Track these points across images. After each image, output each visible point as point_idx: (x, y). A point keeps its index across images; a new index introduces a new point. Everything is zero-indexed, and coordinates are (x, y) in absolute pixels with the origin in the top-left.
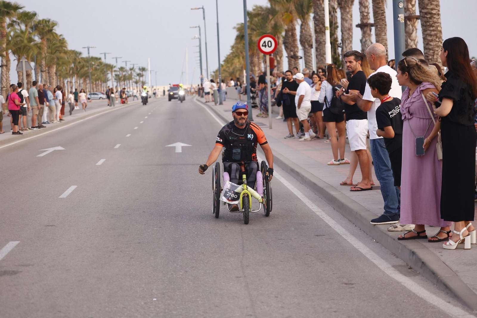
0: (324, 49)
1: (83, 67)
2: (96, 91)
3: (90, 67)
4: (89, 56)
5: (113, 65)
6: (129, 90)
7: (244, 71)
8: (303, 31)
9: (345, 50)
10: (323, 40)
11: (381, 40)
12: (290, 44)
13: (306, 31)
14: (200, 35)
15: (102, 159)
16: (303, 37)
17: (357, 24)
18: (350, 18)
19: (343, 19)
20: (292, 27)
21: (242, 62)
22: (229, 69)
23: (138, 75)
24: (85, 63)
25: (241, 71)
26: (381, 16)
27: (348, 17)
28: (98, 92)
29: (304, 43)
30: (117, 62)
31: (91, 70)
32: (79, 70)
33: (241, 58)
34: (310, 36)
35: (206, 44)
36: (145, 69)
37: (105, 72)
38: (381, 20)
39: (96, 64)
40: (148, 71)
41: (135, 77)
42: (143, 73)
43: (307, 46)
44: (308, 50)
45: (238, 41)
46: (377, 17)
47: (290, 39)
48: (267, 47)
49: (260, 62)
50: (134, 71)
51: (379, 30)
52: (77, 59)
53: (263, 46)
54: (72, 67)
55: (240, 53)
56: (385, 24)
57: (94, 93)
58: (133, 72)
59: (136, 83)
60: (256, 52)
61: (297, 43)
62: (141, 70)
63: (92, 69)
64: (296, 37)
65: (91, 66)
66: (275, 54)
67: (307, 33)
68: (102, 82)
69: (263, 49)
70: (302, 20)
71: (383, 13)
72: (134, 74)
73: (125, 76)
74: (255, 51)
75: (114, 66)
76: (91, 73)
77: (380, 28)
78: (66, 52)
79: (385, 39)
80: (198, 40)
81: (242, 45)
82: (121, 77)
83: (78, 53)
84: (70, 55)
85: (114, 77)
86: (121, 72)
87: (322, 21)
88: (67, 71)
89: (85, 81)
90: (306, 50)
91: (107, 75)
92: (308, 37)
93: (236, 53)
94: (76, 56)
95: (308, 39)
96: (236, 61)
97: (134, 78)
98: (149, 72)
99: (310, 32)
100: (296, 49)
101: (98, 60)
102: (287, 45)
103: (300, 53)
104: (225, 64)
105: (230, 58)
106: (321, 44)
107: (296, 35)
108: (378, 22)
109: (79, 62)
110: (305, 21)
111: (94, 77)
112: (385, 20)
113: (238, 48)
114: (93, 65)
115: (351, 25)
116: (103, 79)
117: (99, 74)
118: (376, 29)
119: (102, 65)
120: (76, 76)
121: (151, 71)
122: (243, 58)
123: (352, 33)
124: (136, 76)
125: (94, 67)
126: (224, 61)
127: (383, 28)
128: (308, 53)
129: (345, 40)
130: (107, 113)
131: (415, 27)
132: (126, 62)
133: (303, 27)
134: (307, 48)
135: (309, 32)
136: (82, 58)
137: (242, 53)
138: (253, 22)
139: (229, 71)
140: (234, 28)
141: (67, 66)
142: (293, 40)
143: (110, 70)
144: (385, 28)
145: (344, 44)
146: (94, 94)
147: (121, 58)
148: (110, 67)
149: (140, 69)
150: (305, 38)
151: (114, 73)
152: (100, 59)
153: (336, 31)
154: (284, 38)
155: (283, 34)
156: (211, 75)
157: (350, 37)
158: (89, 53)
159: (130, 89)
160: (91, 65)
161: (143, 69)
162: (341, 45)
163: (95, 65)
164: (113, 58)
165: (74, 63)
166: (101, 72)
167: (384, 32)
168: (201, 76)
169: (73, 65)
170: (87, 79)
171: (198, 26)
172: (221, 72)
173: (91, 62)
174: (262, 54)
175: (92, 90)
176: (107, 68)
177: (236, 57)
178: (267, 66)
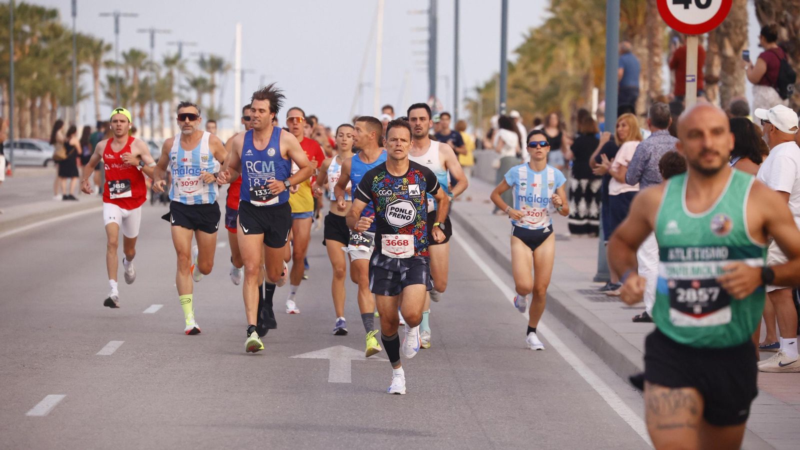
2: (33, 135)
3: (12, 43)
5: (101, 42)
6: (157, 139)
7: (595, 93)
21: (588, 58)
22: (536, 83)
23: (198, 83)
25: (582, 89)
28: (41, 139)
30: (117, 31)
31: (19, 53)
33: (584, 43)
36: (224, 66)
37: (70, 64)
39: (39, 34)
40: (234, 71)
41: (184, 92)
42: (213, 79)
48: (692, 6)
49: (656, 59)
50: (182, 68)
55: (582, 26)
57: (25, 140)
58: (176, 72)
60: (645, 22)
62: (209, 67)
63: (22, 49)
65: (16, 39)
66: (718, 31)
68: (58, 102)
72: (181, 79)
73: (144, 85)
74: (640, 20)
75: (106, 42)
76: (17, 64)
82: (132, 89)
86: (131, 71)
91: (78, 78)
93: (566, 24)
96: (565, 52)
97: (180, 96)
98: (238, 75)
101: (47, 18)
104: (520, 60)
105: (542, 42)
111: (26, 82)
114: (25, 35)
116: (60, 91)
117: (45, 70)
119: (62, 38)
122: (592, 41)
124: (188, 90)
125: (28, 42)
126: (519, 51)
130: (74, 222)
132: (152, 34)
137: (589, 24)
139: (534, 89)
143: (92, 58)
146: (23, 146)
147: (134, 15)
148: (90, 48)
149: (202, 63)
151: (103, 73)
152: (54, 14)
156: (466, 99)
159: (162, 135)
160: (20, 36)
161: (216, 65)
163: (32, 34)
164: (105, 15)
166: (56, 63)
172: (508, 90)
173: (17, 24)
174: (669, 29)
175: (16, 132)
176: (78, 52)
177: (567, 39)
178: (688, 78)
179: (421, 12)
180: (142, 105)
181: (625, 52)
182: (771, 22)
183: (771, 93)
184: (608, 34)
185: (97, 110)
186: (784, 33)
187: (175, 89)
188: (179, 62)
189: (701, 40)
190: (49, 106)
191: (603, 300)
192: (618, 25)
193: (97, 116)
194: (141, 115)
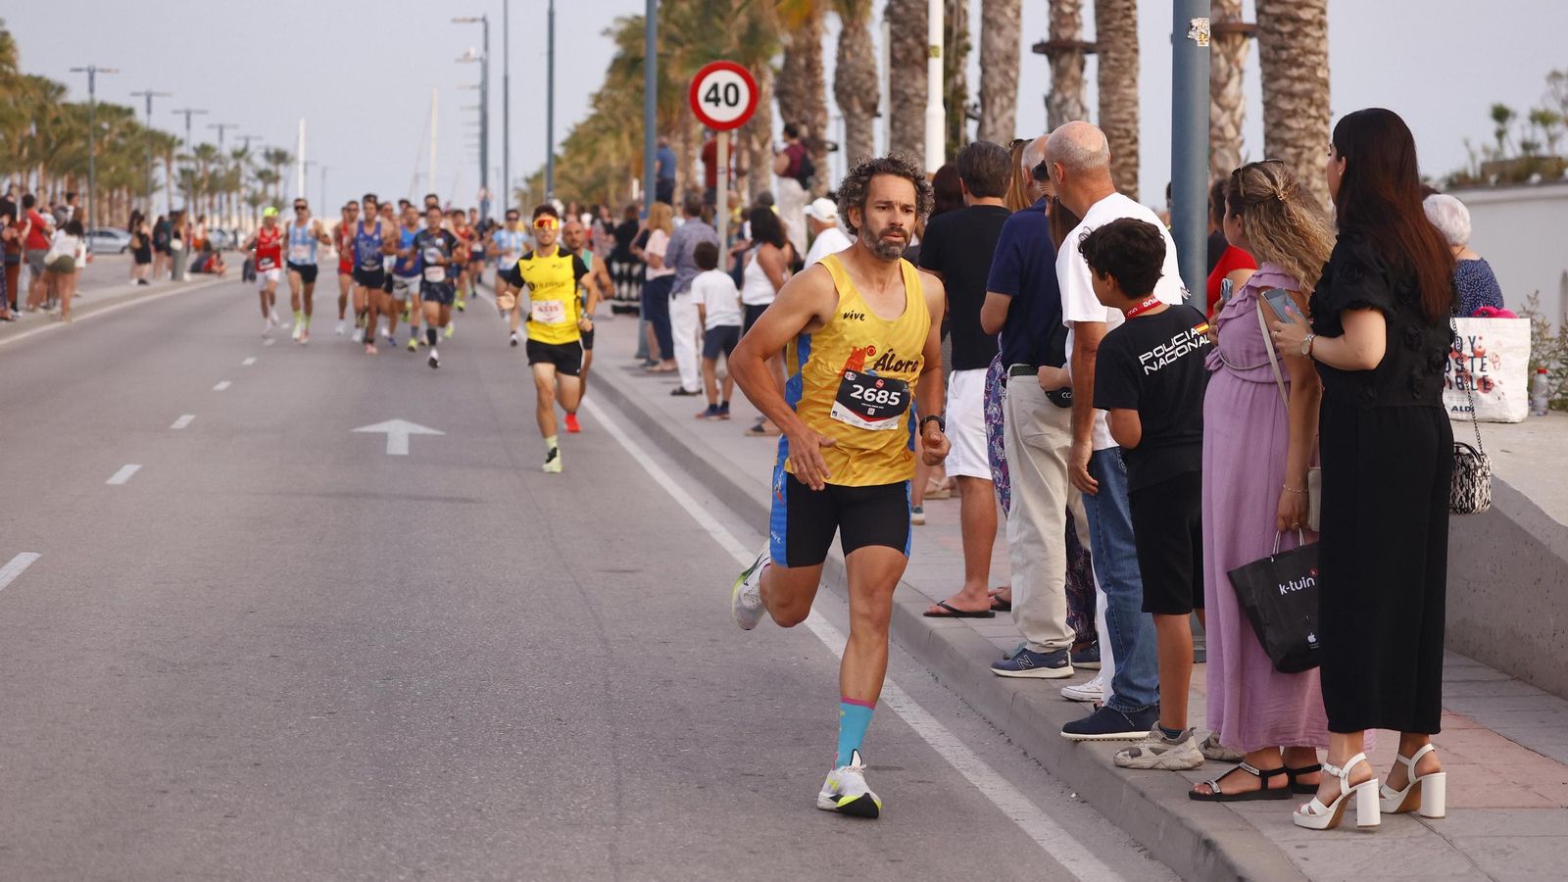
0: (918, 123)
1: (68, 137)
2: (111, 225)
3: (92, 139)
4: (92, 102)
5: (174, 138)
6: (225, 227)
7: (635, 184)
8: (848, 55)
9: (989, 128)
10: (916, 89)
11: (1120, 100)
12: (801, 97)
13: (856, 55)
14: (486, 47)
15: (129, 463)
16: (845, 76)
17: (1037, 40)
18: (1014, 21)
19: (987, 22)
20: (809, 41)
21: (629, 151)
22: (581, 173)
23: (263, 175)
24: (74, 124)
25: (624, 180)
26: (1122, 19)
27: (1005, 14)
29: (850, 96)
30: (188, 126)
31: (98, 149)
32: (53, 146)
33: (625, 137)
34: (872, 74)
35: (506, 79)
36: (289, 157)
37: (145, 158)
38: (1121, 34)
39: (116, 130)
40: (298, 163)
41: (250, 183)
42: (277, 171)
43: (858, 110)
44: (862, 121)
45: (620, 77)
46: (1107, 22)
47: (801, 82)
48: (722, 104)
49: (691, 153)
50: (248, 161)
51: (1112, 68)
52: (50, 107)
53: (707, 99)
54: (30, 136)
55: (622, 120)
56: (1133, 46)
57: (104, 229)
58: (243, 164)
59: (254, 202)
60: (680, 119)
61: (823, 95)
62: (274, 160)
63: (101, 144)
64: (821, 74)
65: (95, 136)
66: (747, 129)
67: (860, 64)
68: (133, 193)
69: (709, 109)
70: (846, 16)
71: (1128, 9)
72: (247, 172)
73: (213, 177)
74: (676, 117)
75: (178, 137)
76: (96, 160)
77: (1116, 60)
78: (11, 82)
79: (1131, 98)
80: (478, 66)
81: (631, 90)
82: (202, 180)
83: (53, 87)
84: (25, 93)
85: (174, 177)
86: (201, 163)
87: (915, 23)
88: (10, 147)
89: (72, 182)
90: (855, 121)
91: (151, 171)
92: (864, 76)
93: (608, 120)
94: (46, 97)
95: (863, 82)
96: (608, 145)
97: (246, 186)
98: (301, 167)
99: (871, 61)
100: (819, 118)
101: (124, 116)
102: (788, 100)
103: (834, 130)
104: (567, 152)
105: (586, 136)
106: (908, 104)
107: (822, 68)
108: (1111, 41)
109: (57, 121)
110: (856, 22)
111: (104, 175)
112: (1135, 32)
113: (616, 103)
114: (104, 132)
115: (1016, 44)
116: (136, 183)
117: (123, 164)
118: (1100, 64)
119: (138, 134)
120: (41, 167)
121: (306, 164)
122: (632, 136)
123: (1017, 70)
124: (254, 181)
125: (107, 138)
126: (564, 144)
127: (1125, 60)
128: (861, 132)
129: (992, 93)
130: (147, 305)
131: (1237, 63)
132: (221, 129)
133: (846, 42)
134: (856, 116)
135: (866, 60)
136: (66, 106)
137: (628, 119)
138: (674, 16)
139: (579, 180)
140: (607, 32)
141: (13, 130)
142: (809, 83)
143: (165, 153)
144: (1133, 61)
145: (988, 109)
146: (102, 234)
147: (205, 112)
148: (163, 143)
149: (268, 156)
150: (853, 79)
151: (176, 166)
152: (130, 112)
153: (963, 60)
154: (777, 74)
155: (778, 61)
156: (516, 189)
157: (1011, 86)
158: (91, 90)
160: (99, 132)
161: (280, 157)
162: (979, 110)
163: (110, 131)
164: (178, 112)
165: (39, 121)
166: (132, 157)
167: (1127, 76)
168: (483, 192)
169: (33, 129)
170: (80, 182)
171: (481, 16)
172: (555, 181)
173: (98, 121)
174: (701, 126)
175: (96, 221)
176: (152, 145)
177: (609, 134)
178: (719, 170)
179: (473, 108)
180: (212, 195)
181: (662, 146)
182: (793, 120)
183: (794, 185)
184: (646, 127)
185: (170, 199)
186: (804, 131)
187: (243, 181)
188: (247, 154)
189: (731, 136)
190: (125, 196)
191: (642, 376)
192: (655, 121)
193: (170, 205)
194: (211, 205)
